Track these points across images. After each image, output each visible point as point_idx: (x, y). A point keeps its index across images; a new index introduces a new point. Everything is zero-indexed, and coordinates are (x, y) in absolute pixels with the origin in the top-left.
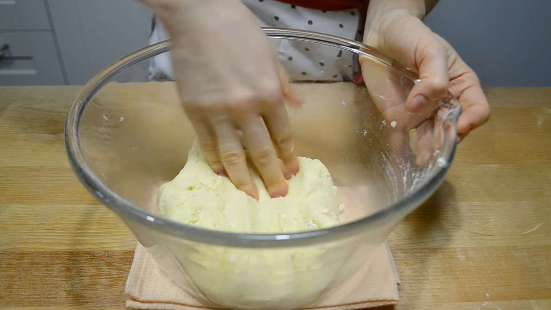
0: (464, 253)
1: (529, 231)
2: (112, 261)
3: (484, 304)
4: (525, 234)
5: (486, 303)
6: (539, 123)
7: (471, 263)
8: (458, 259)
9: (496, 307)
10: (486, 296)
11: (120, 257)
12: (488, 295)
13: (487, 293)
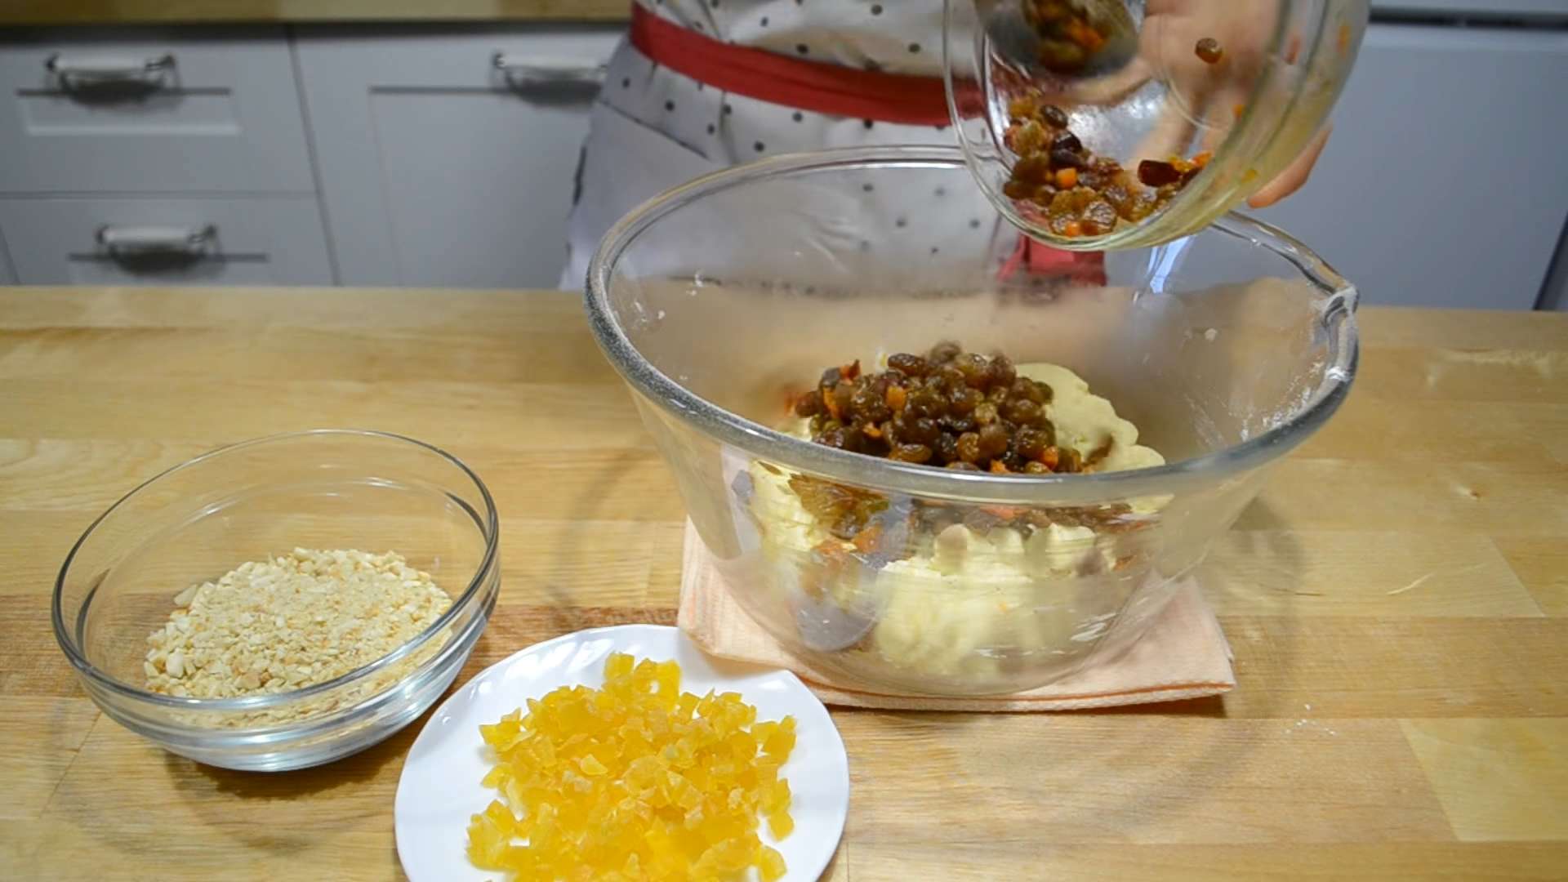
0: (1258, 626)
1: (1401, 590)
2: (510, 624)
3: (1299, 724)
4: (1393, 595)
5: (1304, 721)
6: (1431, 379)
7: (1273, 645)
8: (1244, 637)
9: (1327, 729)
10: (1305, 709)
11: (527, 617)
12: (1308, 707)
13: (1307, 703)
